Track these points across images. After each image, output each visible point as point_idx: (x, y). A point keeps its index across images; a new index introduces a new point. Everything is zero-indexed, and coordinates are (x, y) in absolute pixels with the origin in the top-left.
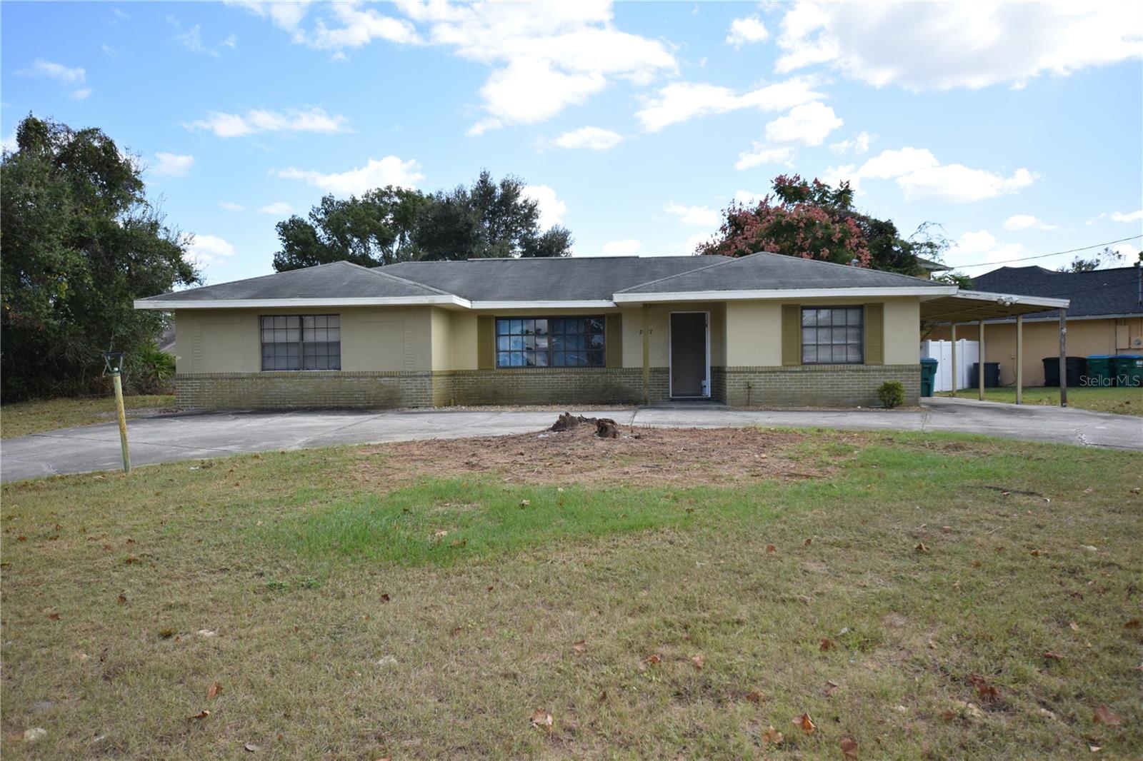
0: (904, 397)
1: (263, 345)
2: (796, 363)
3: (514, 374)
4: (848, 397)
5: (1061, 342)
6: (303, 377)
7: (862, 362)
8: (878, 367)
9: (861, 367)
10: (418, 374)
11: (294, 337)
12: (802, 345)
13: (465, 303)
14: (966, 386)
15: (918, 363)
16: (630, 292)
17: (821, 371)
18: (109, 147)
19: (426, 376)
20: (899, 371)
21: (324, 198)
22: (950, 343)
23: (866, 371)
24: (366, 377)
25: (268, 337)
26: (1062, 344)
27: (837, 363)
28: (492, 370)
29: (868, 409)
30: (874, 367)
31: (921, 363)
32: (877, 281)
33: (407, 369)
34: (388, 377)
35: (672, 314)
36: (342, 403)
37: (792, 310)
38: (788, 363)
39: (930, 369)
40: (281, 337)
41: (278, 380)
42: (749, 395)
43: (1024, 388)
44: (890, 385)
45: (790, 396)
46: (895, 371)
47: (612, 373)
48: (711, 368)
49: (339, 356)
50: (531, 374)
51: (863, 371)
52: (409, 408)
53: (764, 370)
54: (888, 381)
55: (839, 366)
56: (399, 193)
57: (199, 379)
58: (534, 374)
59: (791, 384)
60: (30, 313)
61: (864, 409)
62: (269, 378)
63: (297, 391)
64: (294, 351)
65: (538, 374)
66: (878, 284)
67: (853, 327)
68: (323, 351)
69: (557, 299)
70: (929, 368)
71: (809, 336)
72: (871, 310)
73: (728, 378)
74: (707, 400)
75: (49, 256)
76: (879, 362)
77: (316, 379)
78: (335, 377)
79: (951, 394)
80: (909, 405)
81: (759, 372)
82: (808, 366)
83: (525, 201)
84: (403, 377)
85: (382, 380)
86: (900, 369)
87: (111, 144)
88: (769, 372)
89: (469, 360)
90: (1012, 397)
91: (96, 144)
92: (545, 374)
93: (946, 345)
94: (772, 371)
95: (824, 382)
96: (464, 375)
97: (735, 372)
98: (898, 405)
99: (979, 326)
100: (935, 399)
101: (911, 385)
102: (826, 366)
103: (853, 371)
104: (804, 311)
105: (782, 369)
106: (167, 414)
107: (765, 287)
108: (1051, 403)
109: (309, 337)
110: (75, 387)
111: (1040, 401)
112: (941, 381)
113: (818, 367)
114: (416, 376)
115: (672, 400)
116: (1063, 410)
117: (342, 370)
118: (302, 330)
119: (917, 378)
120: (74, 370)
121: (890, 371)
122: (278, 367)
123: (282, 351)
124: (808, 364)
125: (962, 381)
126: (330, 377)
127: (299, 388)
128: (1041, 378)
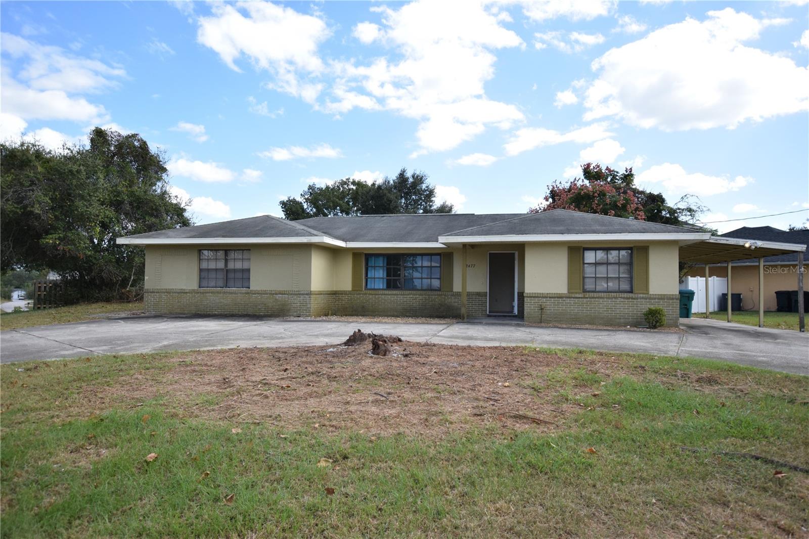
0: (665, 320)
1: (201, 270)
2: (579, 291)
3: (377, 294)
4: (620, 319)
5: (799, 279)
6: (224, 293)
7: (631, 292)
8: (644, 295)
9: (630, 295)
10: (301, 292)
11: (221, 265)
12: (584, 278)
13: (341, 244)
14: (716, 309)
15: (678, 293)
16: (451, 235)
17: (598, 298)
18: (144, 146)
19: (306, 294)
20: (661, 299)
21: (310, 186)
22: (704, 279)
23: (634, 299)
24: (267, 294)
25: (204, 265)
26: (800, 281)
27: (611, 292)
28: (362, 291)
29: (635, 329)
30: (641, 295)
31: (680, 293)
32: (644, 229)
33: (294, 289)
34: (281, 294)
35: (490, 254)
36: (250, 312)
37: (576, 251)
38: (572, 291)
39: (689, 297)
40: (212, 265)
41: (208, 294)
42: (542, 314)
43: (765, 312)
44: (654, 310)
45: (573, 317)
46: (659, 299)
47: (445, 295)
48: (518, 293)
49: (249, 278)
50: (388, 295)
51: (632, 298)
52: (295, 317)
53: (553, 296)
54: (652, 307)
55: (613, 294)
56: (354, 183)
57: (158, 293)
58: (390, 295)
59: (573, 307)
60: (73, 247)
61: (632, 329)
62: (203, 293)
63: (221, 303)
64: (221, 275)
65: (392, 294)
66: (644, 231)
67: (625, 264)
68: (239, 275)
69: (406, 241)
70: (686, 297)
71: (589, 271)
72: (639, 251)
73: (525, 301)
74: (515, 316)
75: (86, 211)
76: (645, 292)
77: (232, 296)
78: (246, 293)
79: (705, 315)
80: (670, 326)
81: (550, 297)
82: (588, 294)
84: (291, 294)
85: (277, 297)
86: (662, 297)
88: (558, 297)
89: (345, 283)
90: (754, 319)
91: (136, 144)
92: (398, 295)
93: (701, 280)
94: (560, 297)
95: (602, 306)
96: (342, 294)
97: (531, 297)
98: (660, 326)
99: (727, 267)
100: (693, 321)
101: (671, 310)
102: (603, 294)
103: (624, 298)
104: (585, 252)
105: (568, 295)
106: (135, 316)
107: (554, 232)
108: (789, 327)
109: (231, 265)
110: (111, 295)
111: (779, 325)
112: (697, 306)
113: (596, 295)
114: (300, 294)
115: (489, 316)
116: (802, 335)
117: (251, 289)
118: (226, 261)
119: (677, 305)
120: (110, 285)
121: (655, 299)
122: (209, 286)
123: (213, 275)
124: (589, 292)
125: (713, 306)
126: (243, 293)
127: (222, 300)
128: (774, 305)
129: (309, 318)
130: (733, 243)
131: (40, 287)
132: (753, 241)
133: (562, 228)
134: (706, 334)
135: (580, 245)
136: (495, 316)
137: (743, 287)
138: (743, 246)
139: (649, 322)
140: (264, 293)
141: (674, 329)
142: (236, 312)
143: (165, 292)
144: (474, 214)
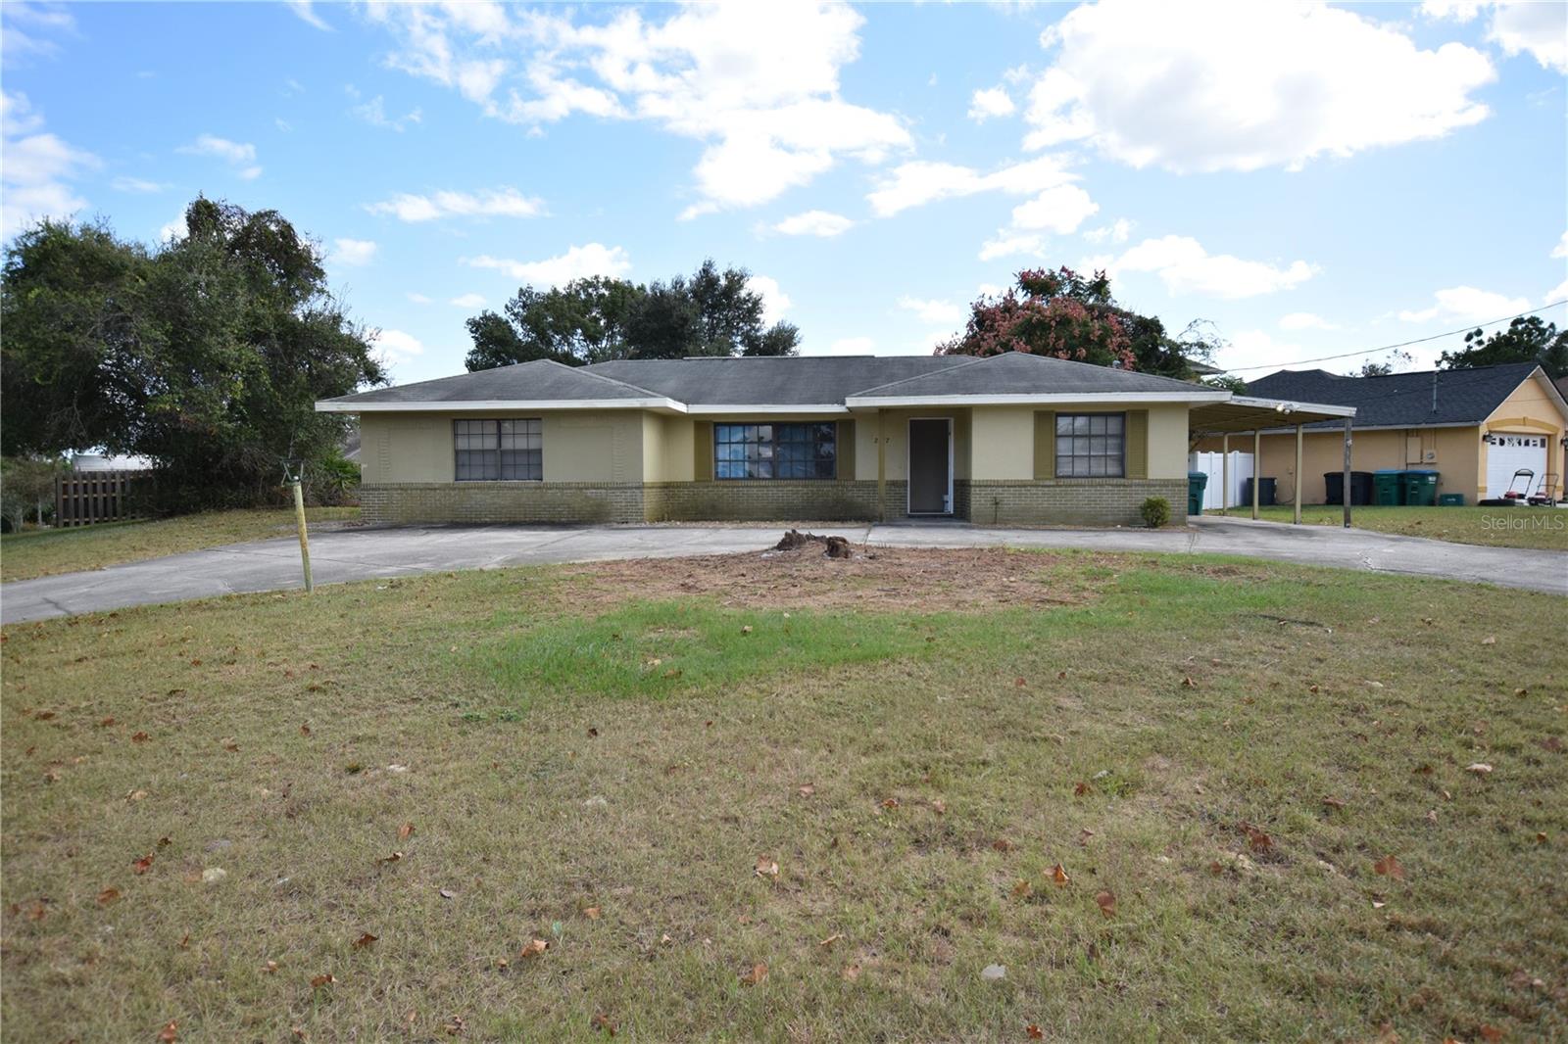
0: (1170, 516)
1: (457, 453)
2: (1049, 476)
3: (735, 487)
4: (1107, 515)
5: (1345, 454)
6: (501, 488)
7: (1123, 476)
8: (1141, 481)
9: (1122, 481)
10: (628, 485)
11: (490, 443)
12: (1057, 457)
13: (681, 407)
14: (1238, 503)
15: (1186, 477)
16: (865, 395)
17: (1076, 486)
18: (287, 231)
19: (636, 488)
20: (1164, 486)
21: (521, 290)
22: (1221, 455)
23: (1127, 486)
24: (571, 488)
25: (463, 444)
26: (1347, 457)
27: (1094, 477)
28: (710, 481)
29: (1129, 528)
30: (1137, 481)
31: (1189, 477)
33: (616, 480)
34: (595, 488)
35: (911, 421)
36: (545, 517)
37: (1045, 417)
38: (1040, 476)
40: (476, 444)
41: (472, 491)
42: (996, 511)
43: (1302, 506)
44: (1154, 502)
45: (1042, 514)
46: (1160, 485)
47: (843, 486)
48: (955, 481)
49: (541, 464)
50: (753, 487)
51: (1124, 486)
52: (618, 523)
53: (1013, 484)
54: (1151, 497)
55: (1097, 480)
56: (607, 284)
57: (387, 490)
58: (756, 487)
59: (1041, 500)
60: (203, 415)
61: (1124, 529)
62: (463, 489)
63: (494, 504)
64: (490, 459)
66: (1142, 389)
67: (1113, 436)
68: (523, 460)
69: (783, 403)
70: (1197, 482)
71: (1064, 446)
72: (1134, 417)
73: (973, 492)
74: (950, 517)
75: (222, 353)
76: (1142, 476)
77: (514, 491)
78: (536, 488)
79: (1221, 512)
80: (1175, 524)
81: (1008, 486)
82: (1062, 480)
83: (749, 294)
84: (611, 489)
85: (589, 492)
86: (1165, 484)
87: (289, 227)
88: (1019, 486)
89: (685, 470)
90: (1290, 516)
91: (273, 228)
93: (1217, 457)
94: (1022, 485)
95: (1082, 498)
96: (679, 488)
97: (981, 486)
98: (1162, 524)
99: (1254, 436)
100: (1203, 518)
101: (1178, 502)
102: (1083, 480)
103: (1112, 485)
104: (1059, 419)
105: (1034, 483)
106: (353, 528)
107: (1008, 391)
108: (1333, 523)
109: (508, 444)
110: (252, 497)
111: (1321, 520)
112: (1211, 498)
113: (1074, 481)
114: (625, 488)
115: (910, 517)
116: (1347, 531)
117: (544, 481)
118: (500, 436)
119: (1184, 494)
120: (250, 479)
121: (1154, 486)
122: (473, 477)
123: (477, 459)
124: (1063, 477)
125: (1234, 498)
126: (531, 488)
127: (496, 500)
128: (1321, 495)
129: (643, 525)
130: (1261, 406)
131: (65, 486)
132: (1288, 403)
133: (1024, 384)
134: (1224, 532)
135: (1050, 409)
136: (919, 517)
137: (1276, 469)
138: (1274, 410)
139: (1147, 520)
140: (568, 486)
141: (1181, 528)
142: (520, 518)
143: (396, 489)
144: (873, 357)
